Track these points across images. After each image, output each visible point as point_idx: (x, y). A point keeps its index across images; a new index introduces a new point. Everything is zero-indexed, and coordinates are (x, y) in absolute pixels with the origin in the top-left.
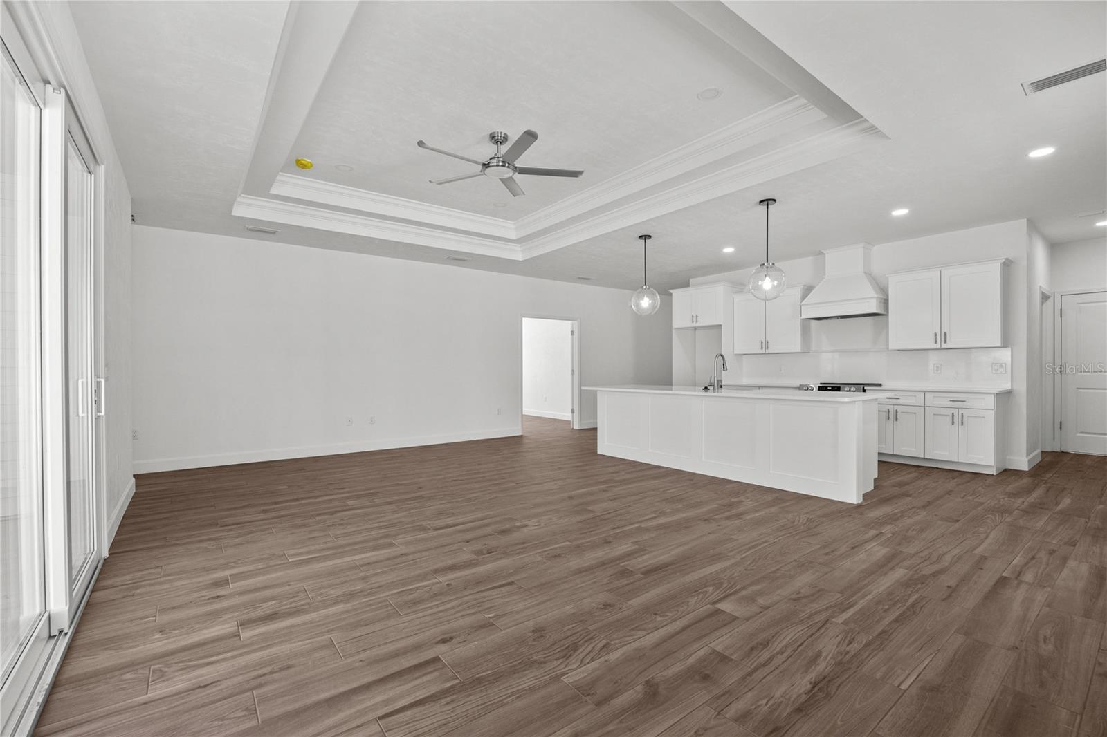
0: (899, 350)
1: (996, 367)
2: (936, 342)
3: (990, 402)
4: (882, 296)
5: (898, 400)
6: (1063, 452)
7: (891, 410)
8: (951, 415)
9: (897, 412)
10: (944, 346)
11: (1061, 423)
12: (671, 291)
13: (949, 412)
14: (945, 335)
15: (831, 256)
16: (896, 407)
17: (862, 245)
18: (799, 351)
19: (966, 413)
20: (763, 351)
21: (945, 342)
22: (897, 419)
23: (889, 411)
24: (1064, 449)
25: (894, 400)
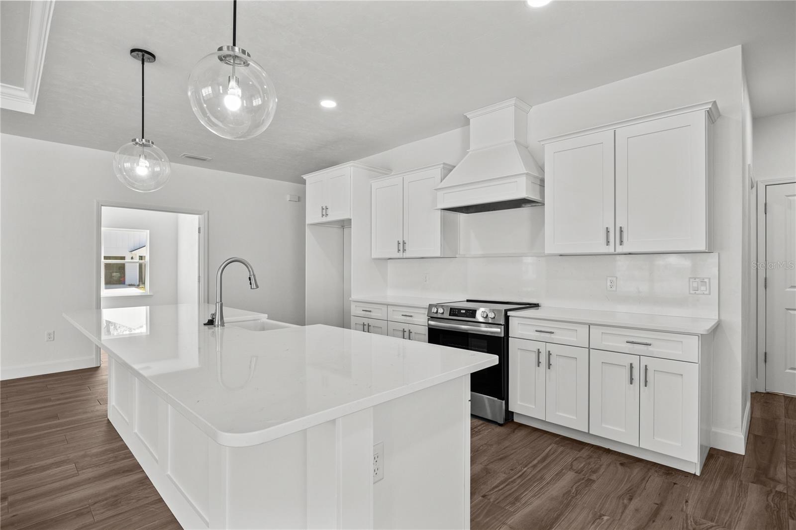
0: (561, 255)
1: (695, 285)
2: (608, 243)
3: (692, 349)
4: (537, 175)
5: (552, 336)
6: (768, 393)
7: (543, 351)
8: (628, 367)
9: (550, 354)
10: (620, 249)
11: (766, 353)
12: (305, 177)
13: (627, 360)
14: (621, 231)
15: (476, 120)
16: (550, 347)
17: (513, 101)
18: (438, 255)
19: (652, 364)
20: (400, 255)
21: (621, 242)
22: (550, 365)
23: (539, 352)
24: (769, 390)
25: (548, 335)
